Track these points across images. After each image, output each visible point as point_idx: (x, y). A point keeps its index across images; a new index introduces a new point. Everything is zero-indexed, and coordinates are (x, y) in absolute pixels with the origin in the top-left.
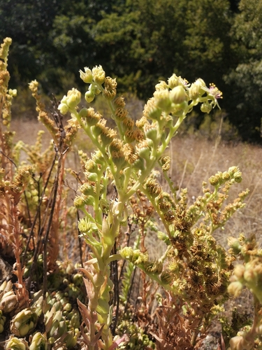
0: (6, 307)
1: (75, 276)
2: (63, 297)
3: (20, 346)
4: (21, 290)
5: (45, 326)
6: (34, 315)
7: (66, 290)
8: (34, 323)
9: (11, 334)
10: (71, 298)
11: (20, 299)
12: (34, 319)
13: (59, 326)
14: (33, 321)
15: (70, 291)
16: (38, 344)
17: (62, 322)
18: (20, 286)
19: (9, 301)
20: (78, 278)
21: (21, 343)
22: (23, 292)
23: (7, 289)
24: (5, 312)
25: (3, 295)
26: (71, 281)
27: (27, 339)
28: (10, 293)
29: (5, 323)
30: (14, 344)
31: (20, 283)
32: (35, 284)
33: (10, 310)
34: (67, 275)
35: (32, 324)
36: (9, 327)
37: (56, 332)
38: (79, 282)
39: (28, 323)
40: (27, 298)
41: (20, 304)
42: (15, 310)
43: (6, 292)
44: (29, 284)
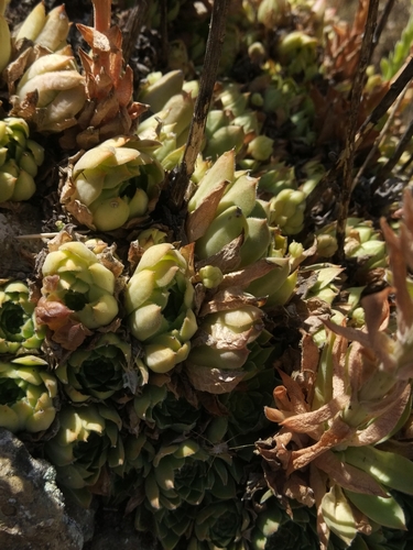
0: (45, 113)
1: (289, 38)
2: (248, 107)
3: (93, 275)
4: (102, 57)
5: (187, 216)
6: (152, 168)
7: (257, 82)
8: (150, 197)
9: (60, 211)
10: (273, 115)
11: (99, 96)
12: (151, 181)
13: (242, 232)
14: (144, 186)
15: (271, 92)
16: (163, 282)
17: (258, 221)
18: (101, 41)
19: (56, 94)
20: (298, 47)
21: (99, 267)
22: (112, 67)
23: (46, 38)
24: (41, 128)
25: (30, 61)
26: (273, 52)
27: (122, 253)
28: (58, 58)
29: (41, 169)
30: (70, 265)
31: (101, 29)
32: (154, 40)
33: (59, 127)
34: (262, 26)
35: (141, 200)
36: (55, 188)
37: (229, 250)
38: (300, 64)
39: (128, 191)
40: (127, 95)
41: (100, 114)
42: (77, 129)
43: (44, 52)
44: (133, 34)
